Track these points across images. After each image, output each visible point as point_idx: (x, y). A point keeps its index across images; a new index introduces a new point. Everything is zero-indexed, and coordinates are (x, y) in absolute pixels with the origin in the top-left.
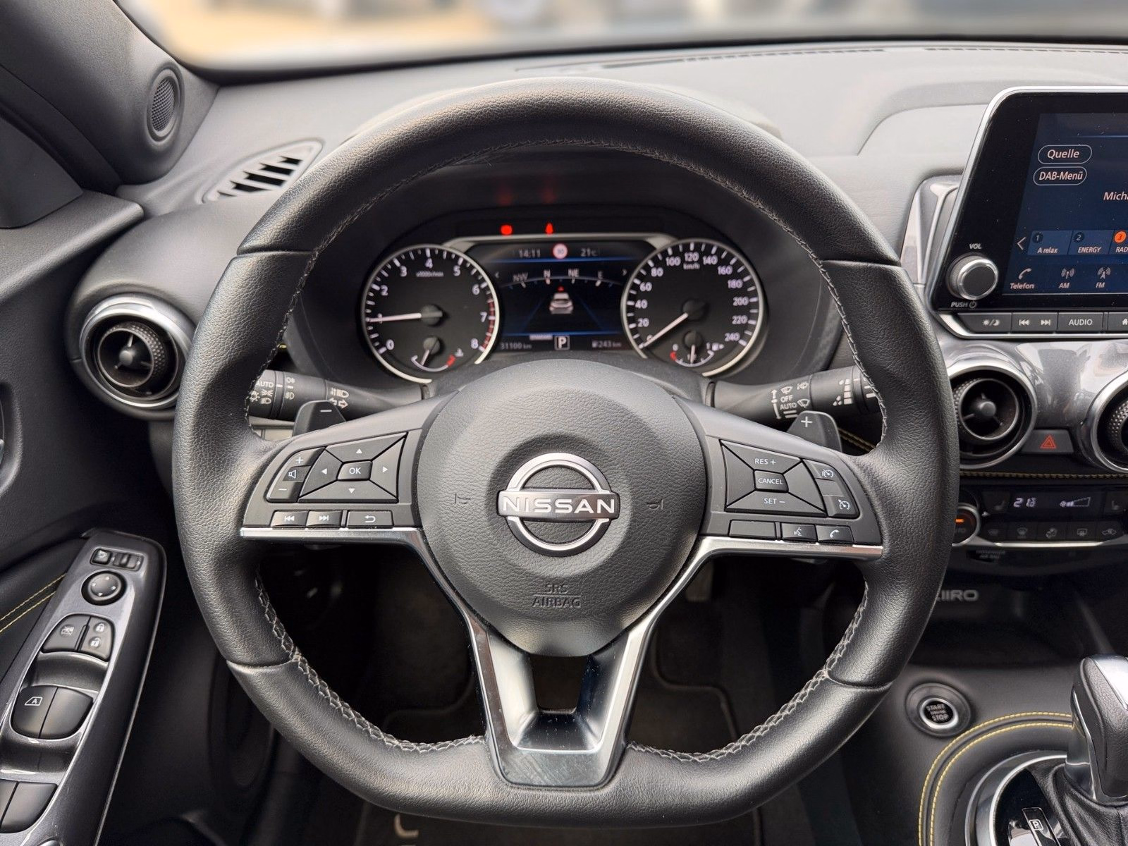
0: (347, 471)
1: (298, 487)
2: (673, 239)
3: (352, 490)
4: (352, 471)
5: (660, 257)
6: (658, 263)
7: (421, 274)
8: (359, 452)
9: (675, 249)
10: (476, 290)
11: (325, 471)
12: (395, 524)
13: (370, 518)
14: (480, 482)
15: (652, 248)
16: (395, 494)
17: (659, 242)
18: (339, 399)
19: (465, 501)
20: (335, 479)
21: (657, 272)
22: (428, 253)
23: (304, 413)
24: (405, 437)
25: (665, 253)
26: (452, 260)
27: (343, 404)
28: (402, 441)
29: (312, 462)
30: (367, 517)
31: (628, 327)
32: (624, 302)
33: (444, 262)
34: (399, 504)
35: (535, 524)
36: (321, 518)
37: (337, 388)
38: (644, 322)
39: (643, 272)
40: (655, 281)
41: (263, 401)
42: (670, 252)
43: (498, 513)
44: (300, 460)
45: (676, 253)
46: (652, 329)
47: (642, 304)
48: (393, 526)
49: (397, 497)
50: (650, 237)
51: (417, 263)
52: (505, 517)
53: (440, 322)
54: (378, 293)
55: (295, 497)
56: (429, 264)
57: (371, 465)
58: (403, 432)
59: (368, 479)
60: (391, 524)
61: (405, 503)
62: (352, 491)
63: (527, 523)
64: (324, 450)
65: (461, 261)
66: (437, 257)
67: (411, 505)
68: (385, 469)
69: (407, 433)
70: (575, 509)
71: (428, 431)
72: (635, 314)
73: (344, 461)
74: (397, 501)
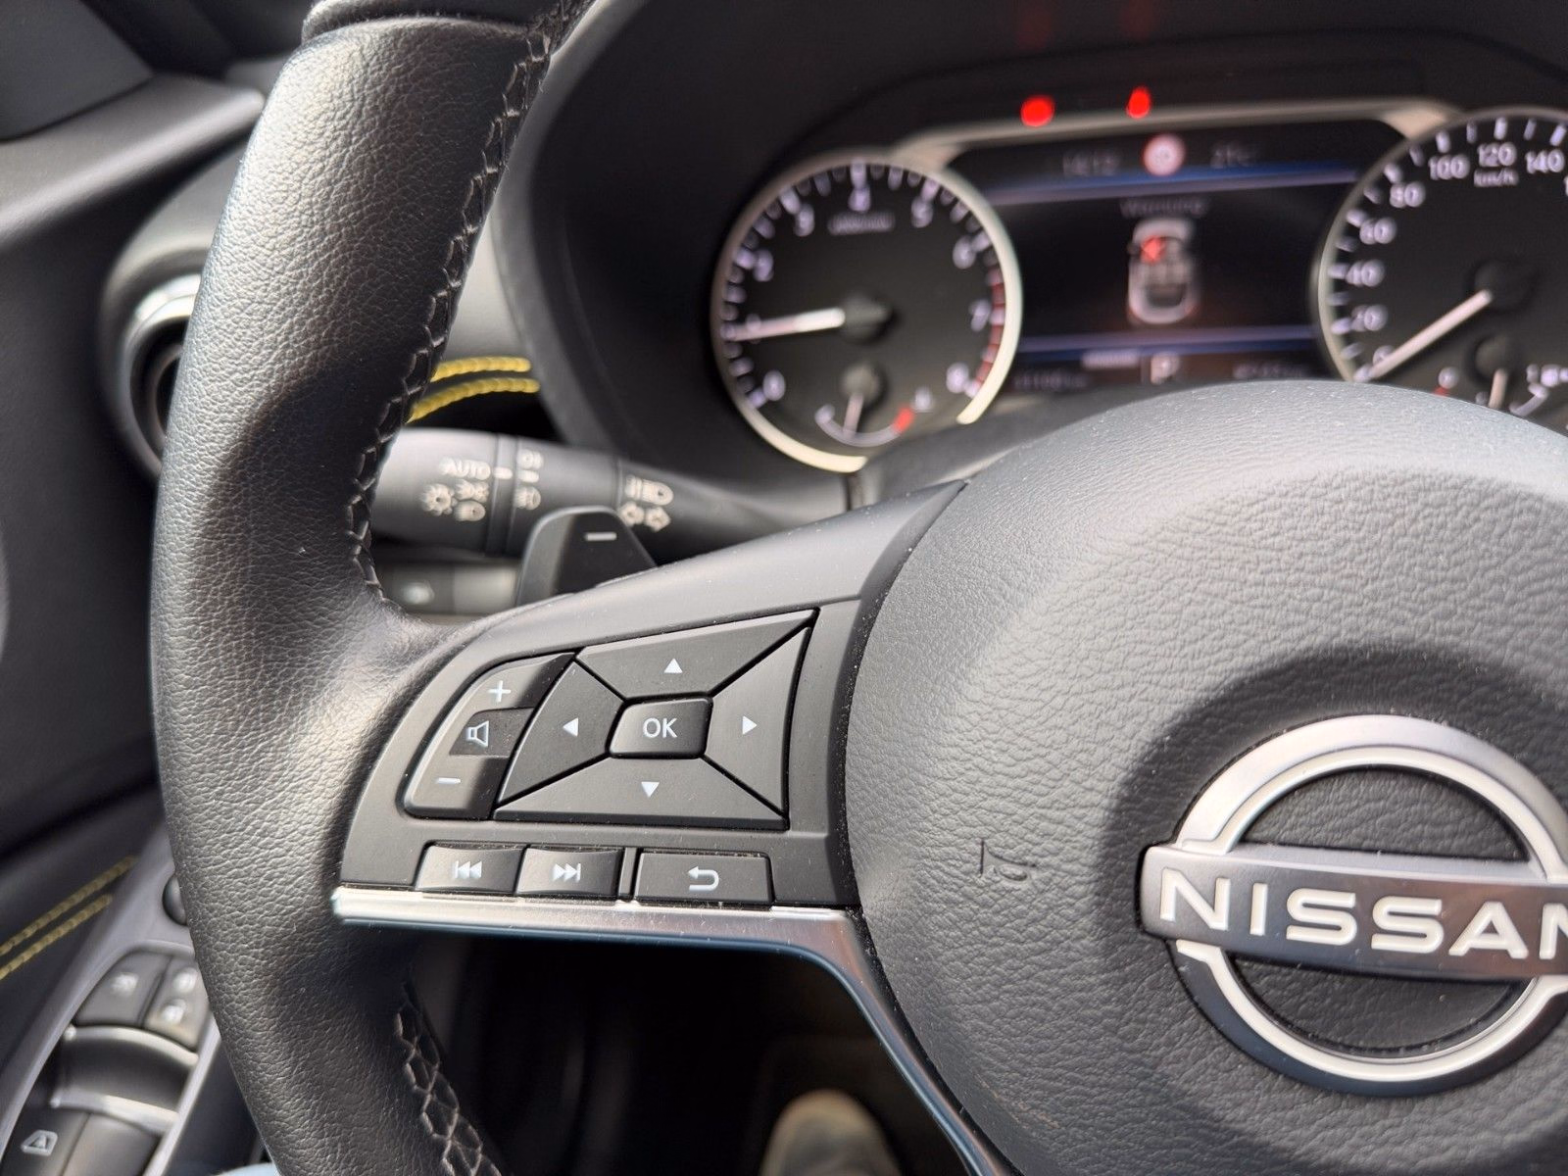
0: (639, 728)
1: (494, 774)
2: (1454, 111)
3: (650, 787)
4: (652, 728)
5: (1416, 157)
6: (1413, 173)
7: (844, 226)
8: (674, 668)
9: (1457, 137)
10: (963, 255)
11: (572, 727)
12: (779, 895)
13: (702, 876)
14: (1079, 812)
15: (1395, 137)
16: (779, 804)
17: (1414, 120)
18: (646, 506)
19: (1019, 871)
20: (601, 751)
21: (1406, 196)
22: (858, 176)
23: (546, 541)
24: (810, 623)
25: (1429, 148)
26: (911, 188)
27: (658, 520)
28: (801, 634)
29: (534, 697)
30: (695, 872)
31: (1332, 330)
32: (1325, 272)
33: (894, 194)
34: (790, 834)
35: (1281, 975)
36: (558, 872)
37: (643, 478)
38: (1371, 318)
39: (1372, 197)
40: (1402, 217)
41: (466, 513)
42: (1443, 143)
43: (1139, 921)
44: (503, 690)
45: (1460, 145)
46: (1392, 335)
47: (1366, 274)
48: (773, 901)
49: (785, 813)
50: (1391, 109)
51: (831, 200)
52: (1166, 941)
53: (883, 331)
54: (749, 275)
55: (486, 802)
56: (860, 200)
57: (710, 708)
58: (802, 608)
59: (700, 754)
60: (764, 897)
61: (808, 833)
62: (651, 789)
63: (1250, 969)
64: (573, 659)
65: (930, 191)
66: (877, 183)
67: (828, 840)
68: (748, 725)
69: (817, 610)
70: (1452, 935)
71: (878, 608)
72: (1351, 298)
73: (629, 695)
74: (786, 825)
